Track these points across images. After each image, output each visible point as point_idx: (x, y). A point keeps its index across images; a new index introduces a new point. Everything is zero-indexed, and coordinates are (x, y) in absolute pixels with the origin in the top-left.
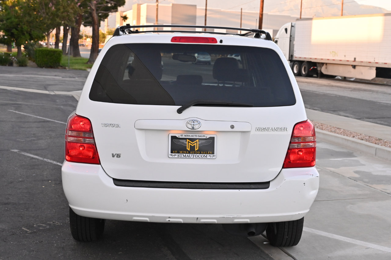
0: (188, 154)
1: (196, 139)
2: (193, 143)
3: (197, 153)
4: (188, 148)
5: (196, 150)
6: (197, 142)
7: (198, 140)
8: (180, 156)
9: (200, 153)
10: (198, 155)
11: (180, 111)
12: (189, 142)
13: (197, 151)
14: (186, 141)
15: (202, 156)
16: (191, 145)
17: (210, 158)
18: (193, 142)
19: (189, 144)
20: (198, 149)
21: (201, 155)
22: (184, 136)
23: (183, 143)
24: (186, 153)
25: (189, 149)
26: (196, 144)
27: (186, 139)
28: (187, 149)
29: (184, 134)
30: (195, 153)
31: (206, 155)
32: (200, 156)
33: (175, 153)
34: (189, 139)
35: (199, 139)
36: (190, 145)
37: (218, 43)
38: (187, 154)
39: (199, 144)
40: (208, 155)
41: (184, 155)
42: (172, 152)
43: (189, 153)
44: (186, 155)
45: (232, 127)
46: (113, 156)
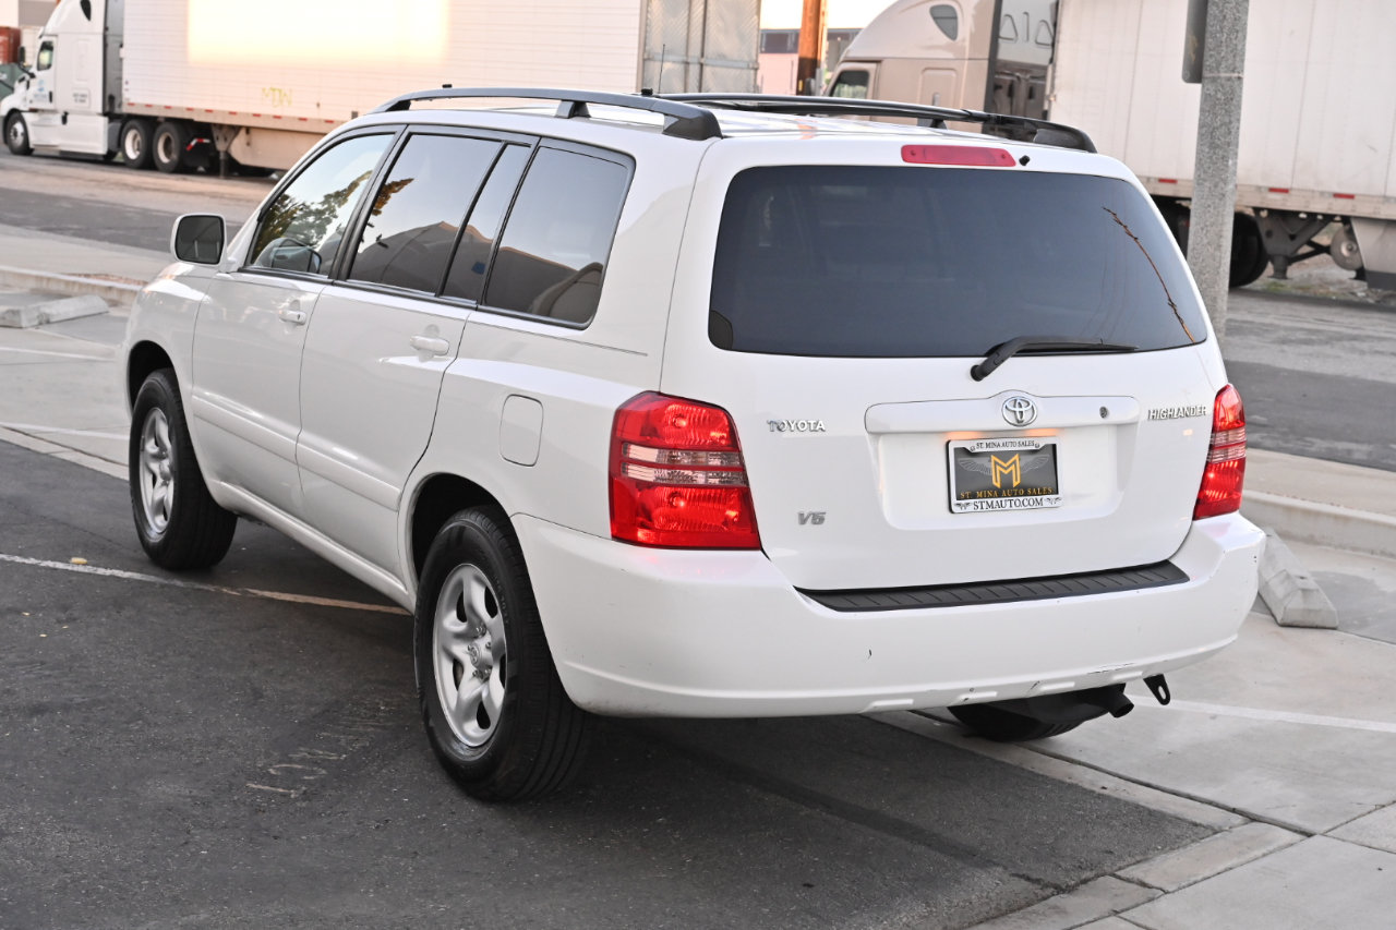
0: (999, 500)
1: (1012, 453)
2: (1005, 465)
3: (1018, 495)
4: (996, 481)
5: (1015, 484)
6: (1014, 462)
7: (1016, 457)
8: (979, 505)
9: (1026, 494)
10: (1021, 499)
11: (978, 374)
12: (996, 463)
13: (1017, 487)
14: (990, 461)
15: (1031, 503)
16: (1003, 471)
17: (1050, 505)
18: (1005, 463)
19: (998, 467)
20: (1019, 481)
21: (1028, 498)
22: (984, 445)
23: (982, 467)
24: (993, 497)
25: (998, 485)
26: (1013, 467)
27: (989, 454)
28: (994, 483)
29: (984, 442)
30: (1014, 495)
31: (1039, 498)
32: (1026, 503)
33: (967, 498)
34: (997, 454)
35: (1020, 453)
36: (1001, 472)
37: (1019, 167)
38: (995, 500)
39: (1020, 468)
40: (1045, 497)
41: (989, 501)
42: (959, 497)
43: (1000, 496)
44: (995, 504)
45: (1104, 412)
46: (803, 521)
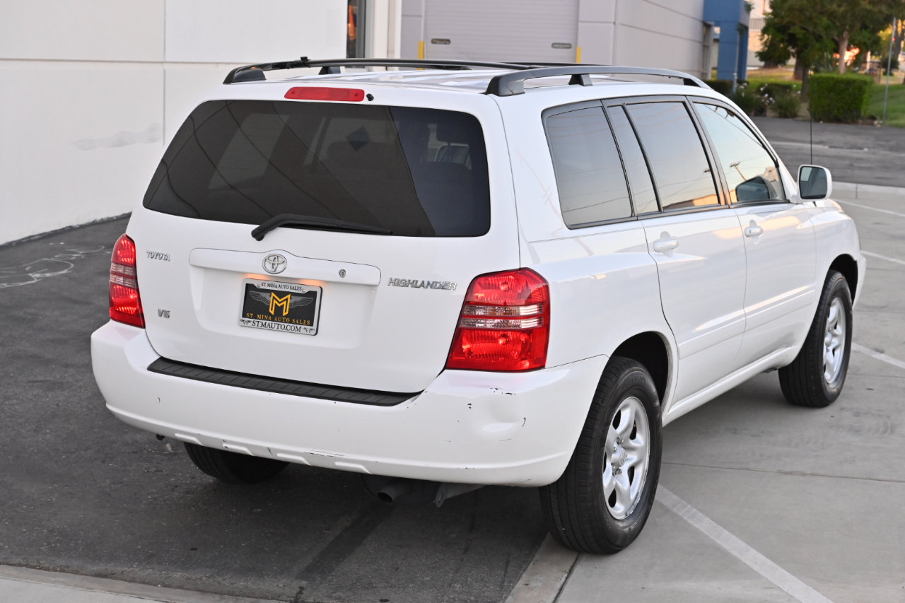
0: (270, 322)
1: (287, 293)
2: (280, 300)
3: (285, 322)
4: (272, 309)
5: (284, 314)
6: (287, 300)
7: (289, 296)
8: (256, 323)
9: (291, 322)
10: (286, 324)
11: (258, 235)
12: (274, 298)
13: (285, 316)
14: (270, 296)
15: (293, 328)
16: (277, 303)
17: (305, 333)
18: (280, 298)
19: (275, 301)
20: (287, 313)
21: (291, 325)
22: (266, 285)
23: (265, 299)
24: (268, 320)
25: (272, 312)
26: (285, 303)
27: (269, 291)
28: (270, 311)
29: (267, 283)
30: (282, 322)
31: (299, 326)
32: (289, 328)
33: (249, 318)
34: (275, 292)
35: (293, 294)
36: (276, 305)
37: (365, 102)
38: (268, 322)
39: (290, 304)
40: (303, 327)
41: (264, 322)
42: (244, 316)
43: (273, 320)
44: (267, 324)
45: (342, 273)
46: (160, 315)
